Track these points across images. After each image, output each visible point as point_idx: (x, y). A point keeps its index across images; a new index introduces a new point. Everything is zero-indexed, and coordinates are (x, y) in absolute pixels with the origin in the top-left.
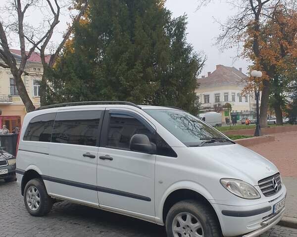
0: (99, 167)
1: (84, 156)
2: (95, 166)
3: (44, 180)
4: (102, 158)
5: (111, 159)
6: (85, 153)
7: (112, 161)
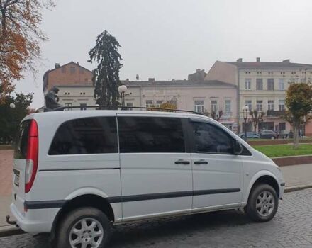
0: (194, 172)
1: (176, 163)
2: (191, 172)
3: (111, 204)
4: (197, 163)
5: (206, 163)
6: (177, 160)
7: (208, 165)
